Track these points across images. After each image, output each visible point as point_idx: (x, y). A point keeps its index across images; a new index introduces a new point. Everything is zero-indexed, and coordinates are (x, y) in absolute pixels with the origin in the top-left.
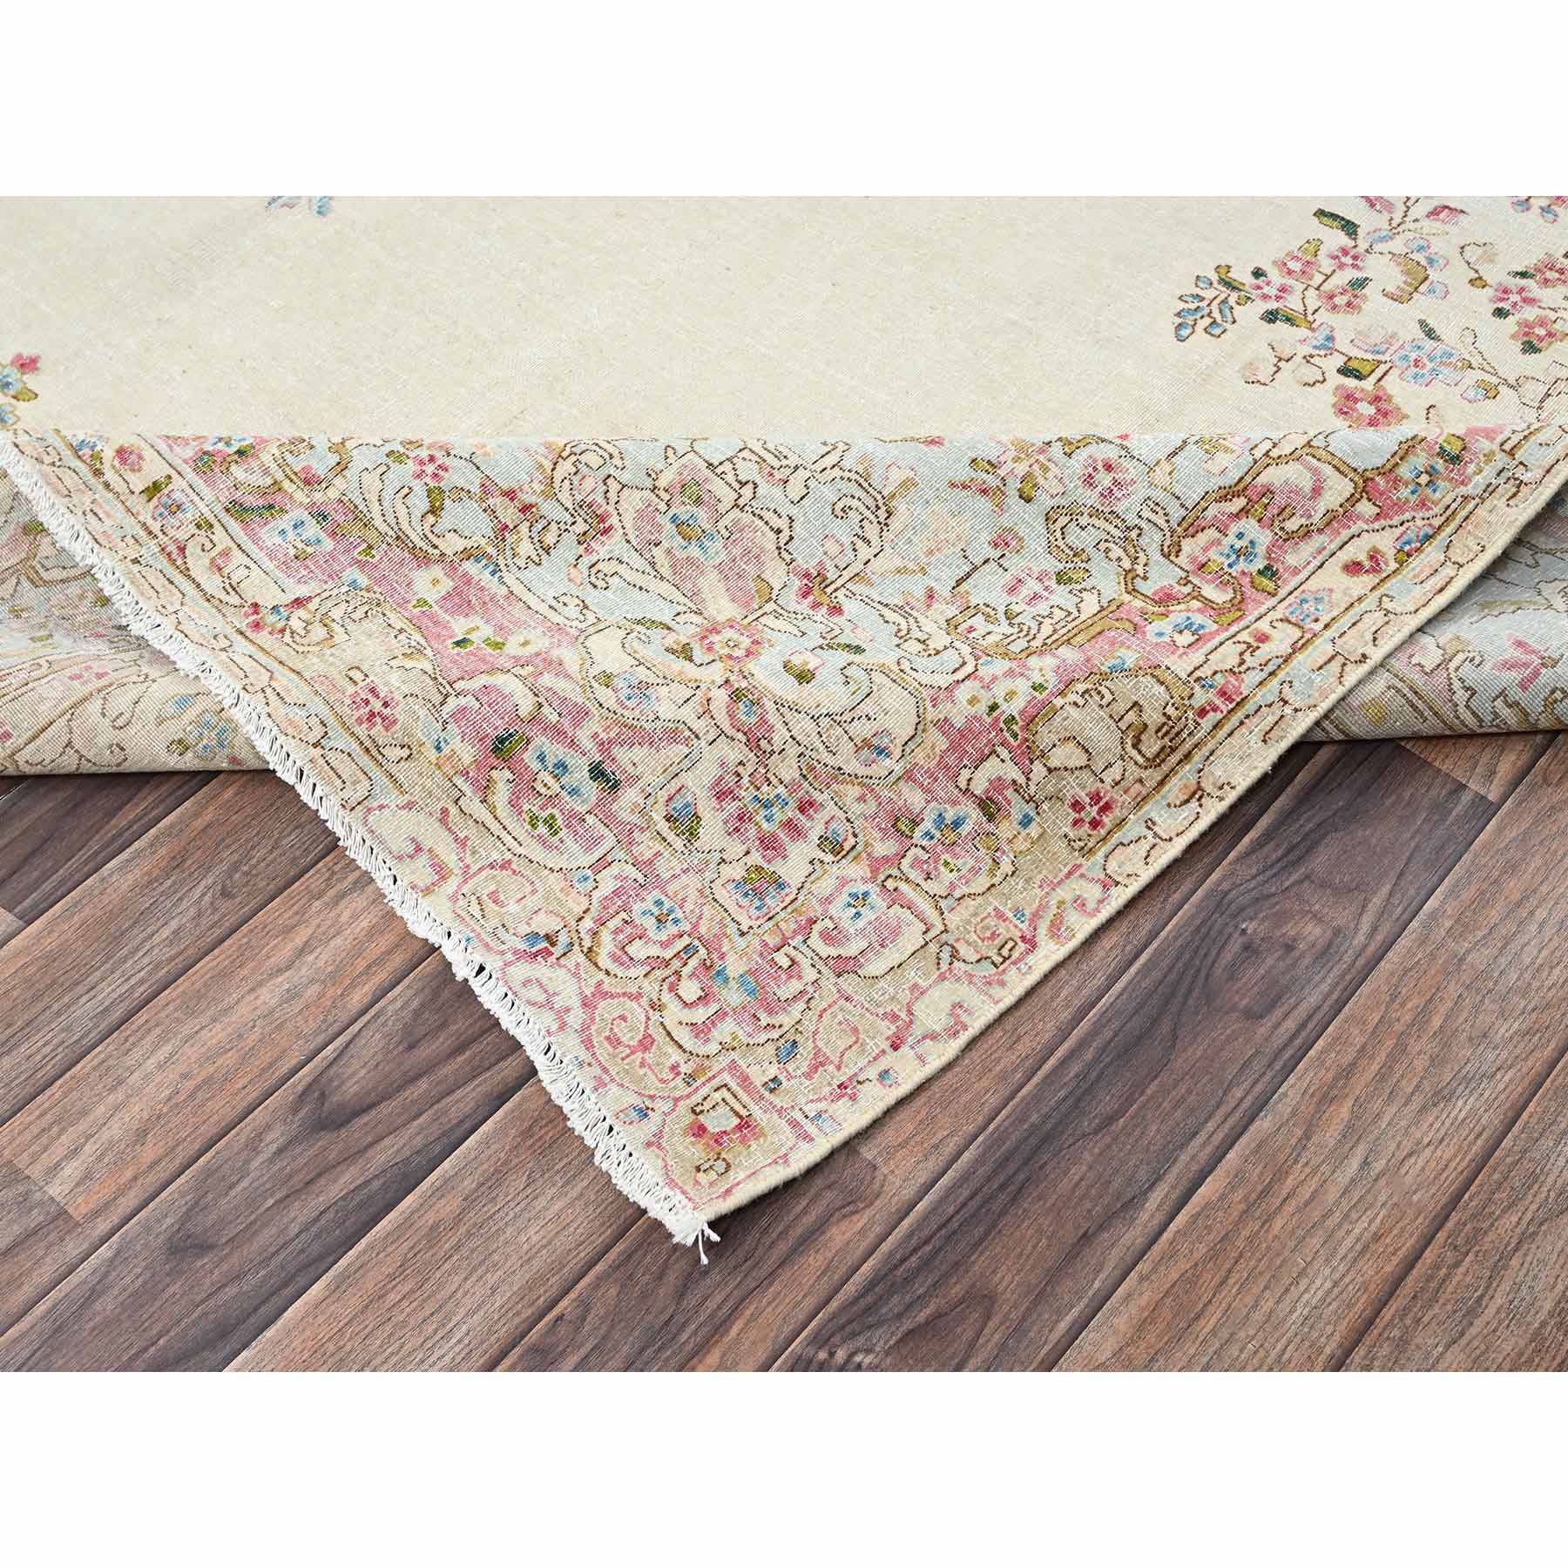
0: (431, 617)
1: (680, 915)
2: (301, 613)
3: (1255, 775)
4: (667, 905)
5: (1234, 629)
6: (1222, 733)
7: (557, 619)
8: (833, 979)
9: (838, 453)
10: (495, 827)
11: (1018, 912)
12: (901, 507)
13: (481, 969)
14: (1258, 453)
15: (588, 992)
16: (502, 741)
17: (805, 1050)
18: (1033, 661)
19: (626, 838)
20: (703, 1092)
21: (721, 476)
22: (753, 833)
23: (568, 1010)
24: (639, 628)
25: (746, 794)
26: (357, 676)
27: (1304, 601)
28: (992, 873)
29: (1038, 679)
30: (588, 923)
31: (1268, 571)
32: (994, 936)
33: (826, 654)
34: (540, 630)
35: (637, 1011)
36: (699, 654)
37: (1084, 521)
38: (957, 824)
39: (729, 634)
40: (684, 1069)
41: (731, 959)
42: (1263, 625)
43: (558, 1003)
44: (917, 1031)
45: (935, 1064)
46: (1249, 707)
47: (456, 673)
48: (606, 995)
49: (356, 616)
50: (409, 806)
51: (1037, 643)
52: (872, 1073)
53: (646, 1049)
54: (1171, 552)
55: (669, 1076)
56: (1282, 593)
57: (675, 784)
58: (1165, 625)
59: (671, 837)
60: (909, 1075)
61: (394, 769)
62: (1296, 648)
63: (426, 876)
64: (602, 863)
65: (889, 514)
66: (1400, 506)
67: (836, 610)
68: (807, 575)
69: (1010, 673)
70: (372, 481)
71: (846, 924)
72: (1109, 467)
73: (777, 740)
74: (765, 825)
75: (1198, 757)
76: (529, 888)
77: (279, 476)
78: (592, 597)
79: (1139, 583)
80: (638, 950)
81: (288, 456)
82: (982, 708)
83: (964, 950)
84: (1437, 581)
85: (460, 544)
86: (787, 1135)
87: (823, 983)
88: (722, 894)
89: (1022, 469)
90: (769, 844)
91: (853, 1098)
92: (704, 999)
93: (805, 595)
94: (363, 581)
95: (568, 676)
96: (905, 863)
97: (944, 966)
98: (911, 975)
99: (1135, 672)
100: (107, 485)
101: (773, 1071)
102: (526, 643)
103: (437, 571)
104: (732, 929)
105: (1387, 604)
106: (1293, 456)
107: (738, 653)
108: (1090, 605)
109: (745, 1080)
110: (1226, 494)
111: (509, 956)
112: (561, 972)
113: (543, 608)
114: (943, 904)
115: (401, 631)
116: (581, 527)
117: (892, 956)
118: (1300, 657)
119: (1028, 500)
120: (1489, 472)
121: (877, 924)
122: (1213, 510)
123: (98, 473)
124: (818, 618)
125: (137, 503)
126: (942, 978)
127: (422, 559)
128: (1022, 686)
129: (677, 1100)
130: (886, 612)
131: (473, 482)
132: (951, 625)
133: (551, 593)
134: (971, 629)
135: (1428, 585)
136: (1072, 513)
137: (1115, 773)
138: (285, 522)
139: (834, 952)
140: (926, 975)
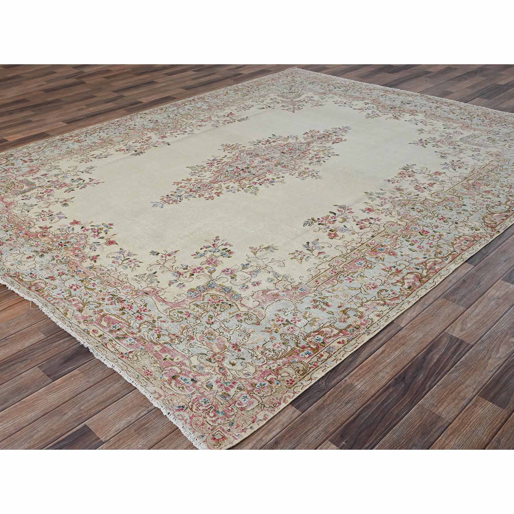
0: (158, 354)
1: (209, 401)
2: (131, 354)
3: (321, 376)
4: (206, 400)
5: (317, 354)
6: (314, 371)
7: (184, 354)
8: (240, 411)
9: (239, 327)
10: (171, 389)
11: (277, 398)
12: (252, 335)
13: (169, 413)
14: (321, 326)
15: (191, 416)
16: (174, 376)
17: (235, 424)
18: (278, 361)
19: (198, 389)
20: (215, 432)
21: (216, 331)
22: (223, 387)
23: (187, 420)
24: (200, 355)
25: (222, 382)
26: (145, 368)
27: (330, 348)
28: (271, 392)
29: (279, 364)
30: (190, 404)
31: (323, 343)
32: (272, 403)
33: (238, 360)
34: (181, 356)
35: (201, 419)
36: (213, 361)
37: (288, 335)
38: (264, 385)
39: (218, 355)
40: (211, 428)
41: (220, 409)
42: (322, 353)
43: (185, 418)
44: (257, 419)
45: (261, 425)
46: (319, 367)
47: (164, 367)
48: (194, 416)
49: (143, 354)
50: (154, 386)
51: (279, 357)
52: (249, 427)
53: (203, 425)
54: (305, 339)
55: (207, 430)
56: (326, 346)
57: (208, 381)
58: (303, 353)
59: (207, 389)
60: (256, 427)
61: (152, 381)
62: (328, 358)
63: (157, 396)
64: (193, 393)
65: (249, 335)
66: (348, 334)
67: (239, 350)
68: (234, 344)
69: (273, 363)
70: (146, 334)
71: (242, 402)
72: (292, 328)
73: (228, 374)
74: (226, 386)
75: (310, 374)
76: (178, 398)
77: (126, 332)
78: (190, 349)
79: (298, 344)
80: (200, 408)
81: (128, 330)
82: (268, 368)
83: (266, 405)
84: (355, 346)
85: (163, 342)
86: (232, 439)
87: (238, 412)
88: (217, 397)
89: (275, 329)
90: (227, 389)
91: (245, 432)
92: (215, 416)
93: (233, 348)
94: (144, 348)
95: (187, 366)
96: (254, 391)
97: (262, 408)
98: (256, 410)
99: (297, 362)
100: (90, 336)
101: (229, 428)
102: (178, 359)
103: (159, 346)
104: (220, 404)
105: (345, 350)
106: (327, 327)
107: (220, 360)
108: (289, 349)
109: (223, 430)
110: (315, 332)
111: (175, 411)
112: (185, 413)
113: (180, 351)
114: (262, 398)
115: (152, 357)
116: (188, 338)
117: (252, 407)
118: (329, 359)
119: (277, 333)
120: (364, 331)
121: (249, 402)
122: (312, 334)
123: (89, 334)
124: (236, 352)
125: (97, 338)
126: (262, 410)
127: (156, 344)
128: (276, 365)
129: (209, 434)
130: (249, 350)
131: (167, 333)
132: (262, 353)
133: (182, 348)
134: (266, 354)
135: (353, 347)
136: (285, 334)
137: (295, 376)
138: (128, 339)
139: (240, 407)
140: (259, 410)
